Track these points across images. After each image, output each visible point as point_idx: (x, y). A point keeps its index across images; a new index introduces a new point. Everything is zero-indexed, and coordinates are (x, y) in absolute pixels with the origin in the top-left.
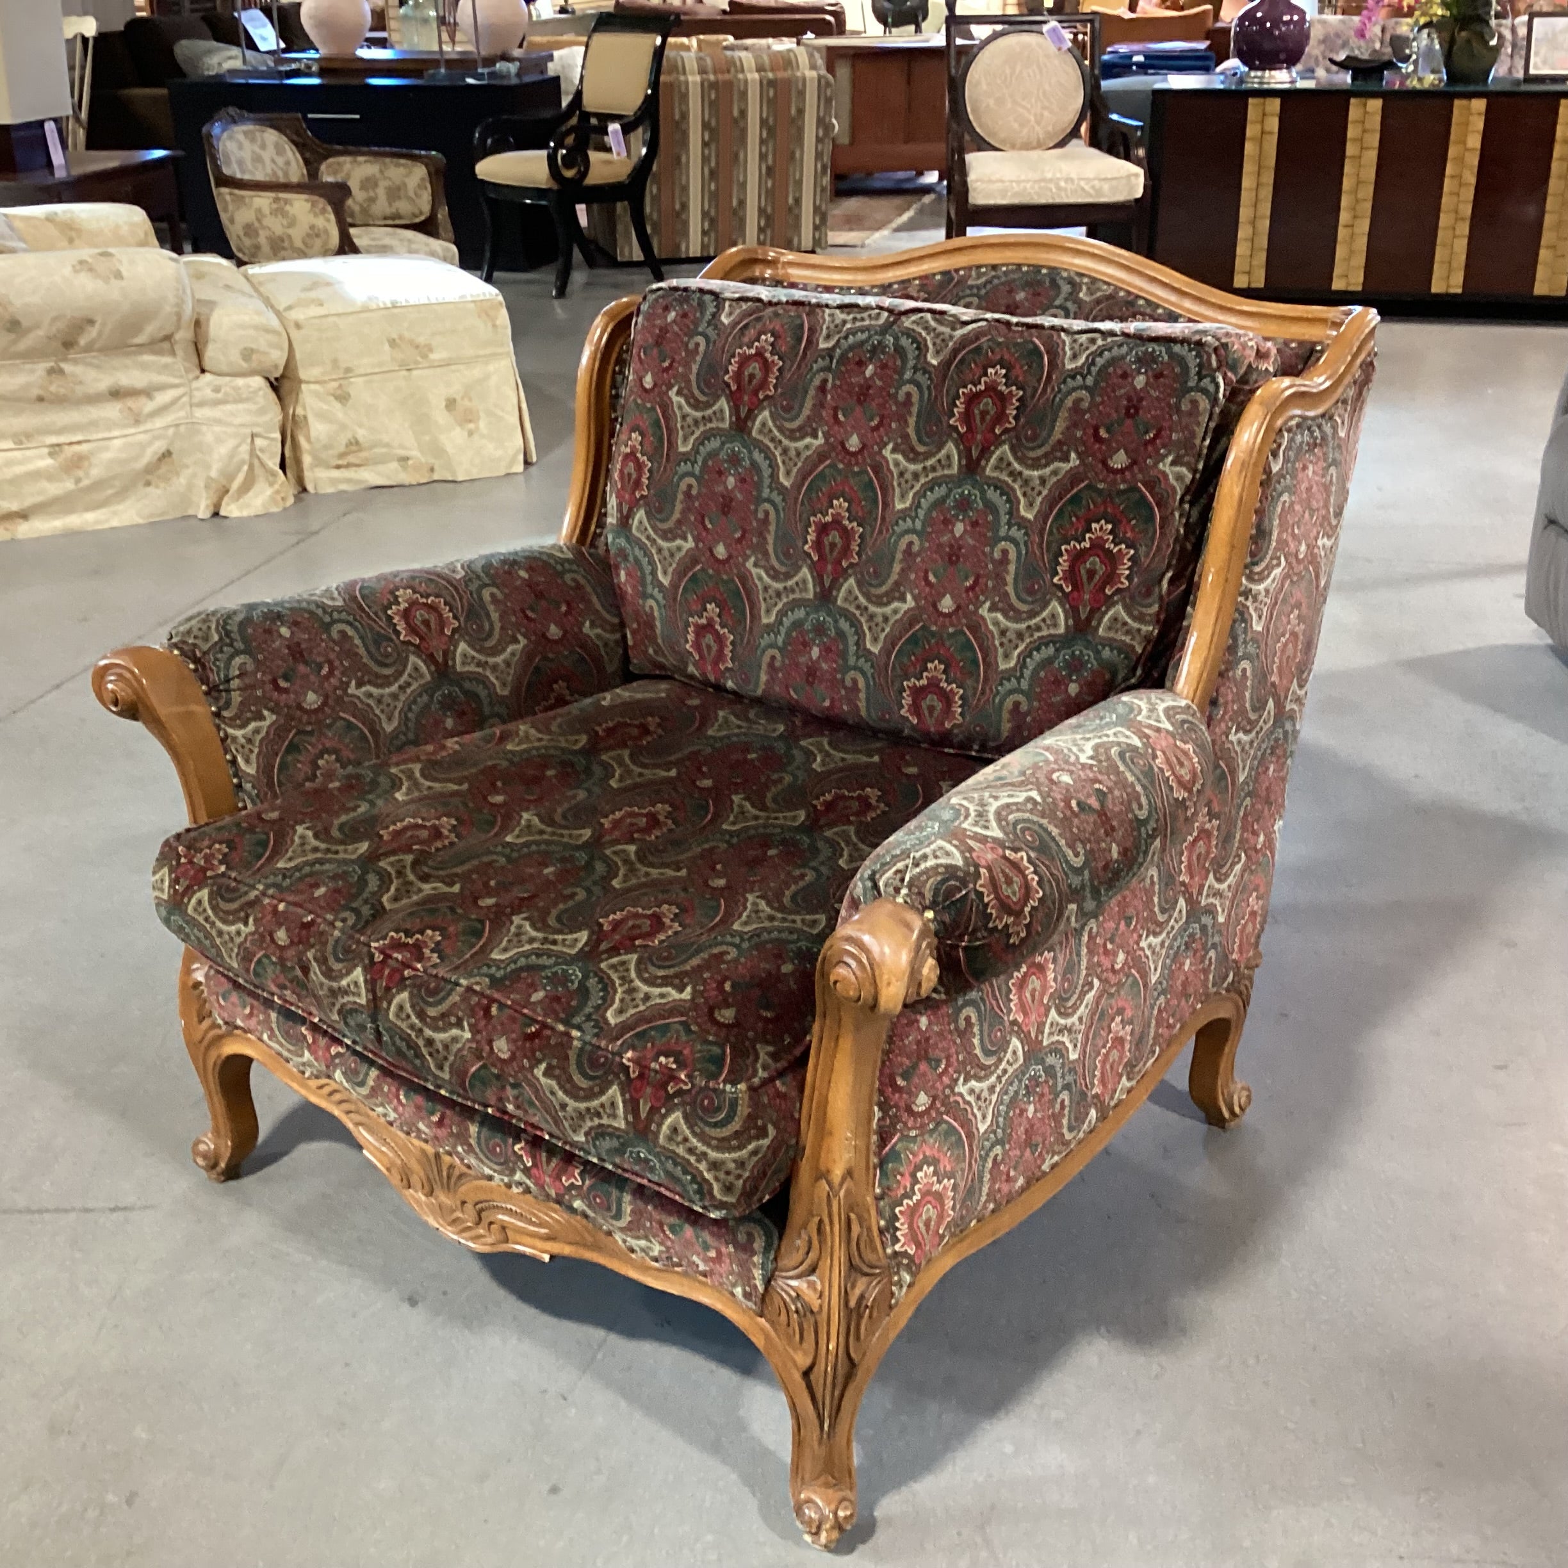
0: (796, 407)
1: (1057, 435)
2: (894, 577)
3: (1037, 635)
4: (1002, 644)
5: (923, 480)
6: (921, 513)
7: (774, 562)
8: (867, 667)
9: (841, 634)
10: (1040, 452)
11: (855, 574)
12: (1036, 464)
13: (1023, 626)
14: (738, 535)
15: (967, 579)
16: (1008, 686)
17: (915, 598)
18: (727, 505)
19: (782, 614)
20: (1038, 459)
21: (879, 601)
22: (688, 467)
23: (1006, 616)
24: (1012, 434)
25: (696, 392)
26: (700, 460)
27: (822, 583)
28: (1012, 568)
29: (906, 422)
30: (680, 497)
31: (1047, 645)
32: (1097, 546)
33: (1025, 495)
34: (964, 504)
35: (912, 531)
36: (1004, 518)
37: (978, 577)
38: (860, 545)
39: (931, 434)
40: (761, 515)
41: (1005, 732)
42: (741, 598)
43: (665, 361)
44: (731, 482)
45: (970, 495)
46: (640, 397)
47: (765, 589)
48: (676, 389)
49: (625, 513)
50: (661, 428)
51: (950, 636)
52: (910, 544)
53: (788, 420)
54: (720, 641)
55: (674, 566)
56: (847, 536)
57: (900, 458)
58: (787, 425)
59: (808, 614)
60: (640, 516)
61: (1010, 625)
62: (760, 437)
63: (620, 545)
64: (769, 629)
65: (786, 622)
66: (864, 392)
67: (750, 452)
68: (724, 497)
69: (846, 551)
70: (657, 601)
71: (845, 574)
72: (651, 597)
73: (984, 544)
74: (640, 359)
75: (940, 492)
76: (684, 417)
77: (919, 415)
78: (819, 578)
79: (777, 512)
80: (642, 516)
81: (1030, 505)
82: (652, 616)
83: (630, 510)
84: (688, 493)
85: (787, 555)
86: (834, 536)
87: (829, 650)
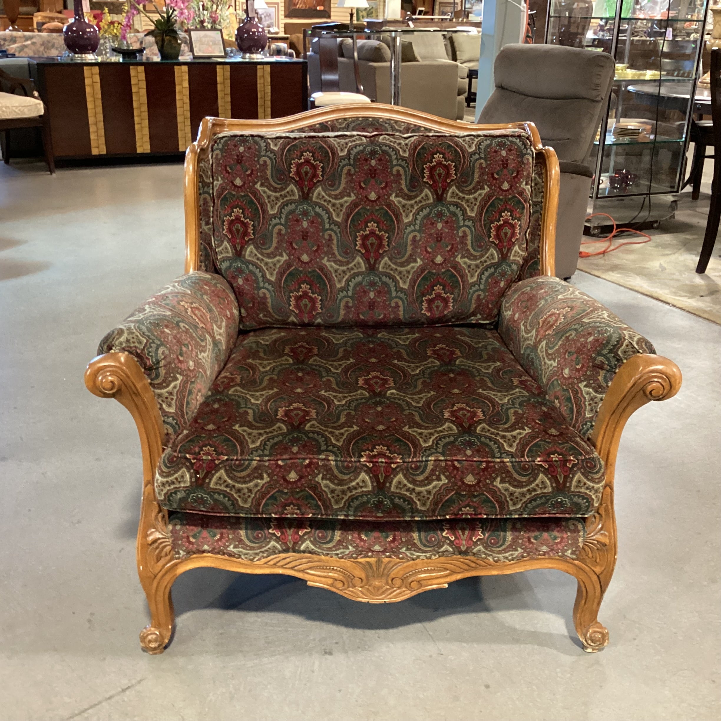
0: (337, 183)
1: (476, 179)
2: (409, 252)
3: (485, 264)
4: (469, 272)
5: (416, 208)
6: (418, 222)
7: (339, 257)
8: (402, 295)
9: (385, 284)
10: (470, 187)
11: (388, 255)
12: (470, 193)
13: (478, 262)
14: (315, 248)
15: (447, 246)
16: (474, 289)
17: (421, 259)
18: (305, 236)
19: (348, 281)
20: (470, 190)
21: (402, 265)
22: (277, 221)
23: (470, 259)
24: (456, 181)
25: (273, 184)
26: (283, 216)
27: (369, 263)
28: (469, 238)
29: (400, 183)
30: (275, 235)
31: (490, 268)
32: (506, 222)
33: (468, 206)
34: (440, 215)
35: (415, 231)
36: (461, 218)
37: (453, 245)
38: (388, 241)
39: (415, 187)
40: (327, 237)
41: (472, 310)
42: (322, 279)
43: (247, 171)
44: (305, 224)
45: (442, 210)
46: (234, 190)
47: (336, 271)
48: (259, 184)
49: (238, 249)
50: (255, 204)
51: (443, 273)
52: (415, 237)
53: (333, 191)
54: (313, 301)
55: (277, 270)
56: (380, 238)
57: (401, 199)
58: (333, 193)
59: (364, 278)
60: (250, 249)
61: (472, 262)
62: (318, 201)
63: (237, 266)
64: (342, 290)
65: (352, 284)
66: (373, 173)
67: (313, 208)
68: (302, 232)
69: (380, 245)
70: (267, 289)
71: (382, 256)
72: (263, 288)
73: (453, 230)
74: (227, 172)
75: (426, 211)
76: (269, 197)
77: (406, 179)
78: (367, 260)
79: (336, 234)
80: (252, 249)
81: (472, 210)
82: (265, 297)
83: (242, 247)
84: (279, 233)
85: (346, 253)
86: (372, 240)
87: (379, 292)
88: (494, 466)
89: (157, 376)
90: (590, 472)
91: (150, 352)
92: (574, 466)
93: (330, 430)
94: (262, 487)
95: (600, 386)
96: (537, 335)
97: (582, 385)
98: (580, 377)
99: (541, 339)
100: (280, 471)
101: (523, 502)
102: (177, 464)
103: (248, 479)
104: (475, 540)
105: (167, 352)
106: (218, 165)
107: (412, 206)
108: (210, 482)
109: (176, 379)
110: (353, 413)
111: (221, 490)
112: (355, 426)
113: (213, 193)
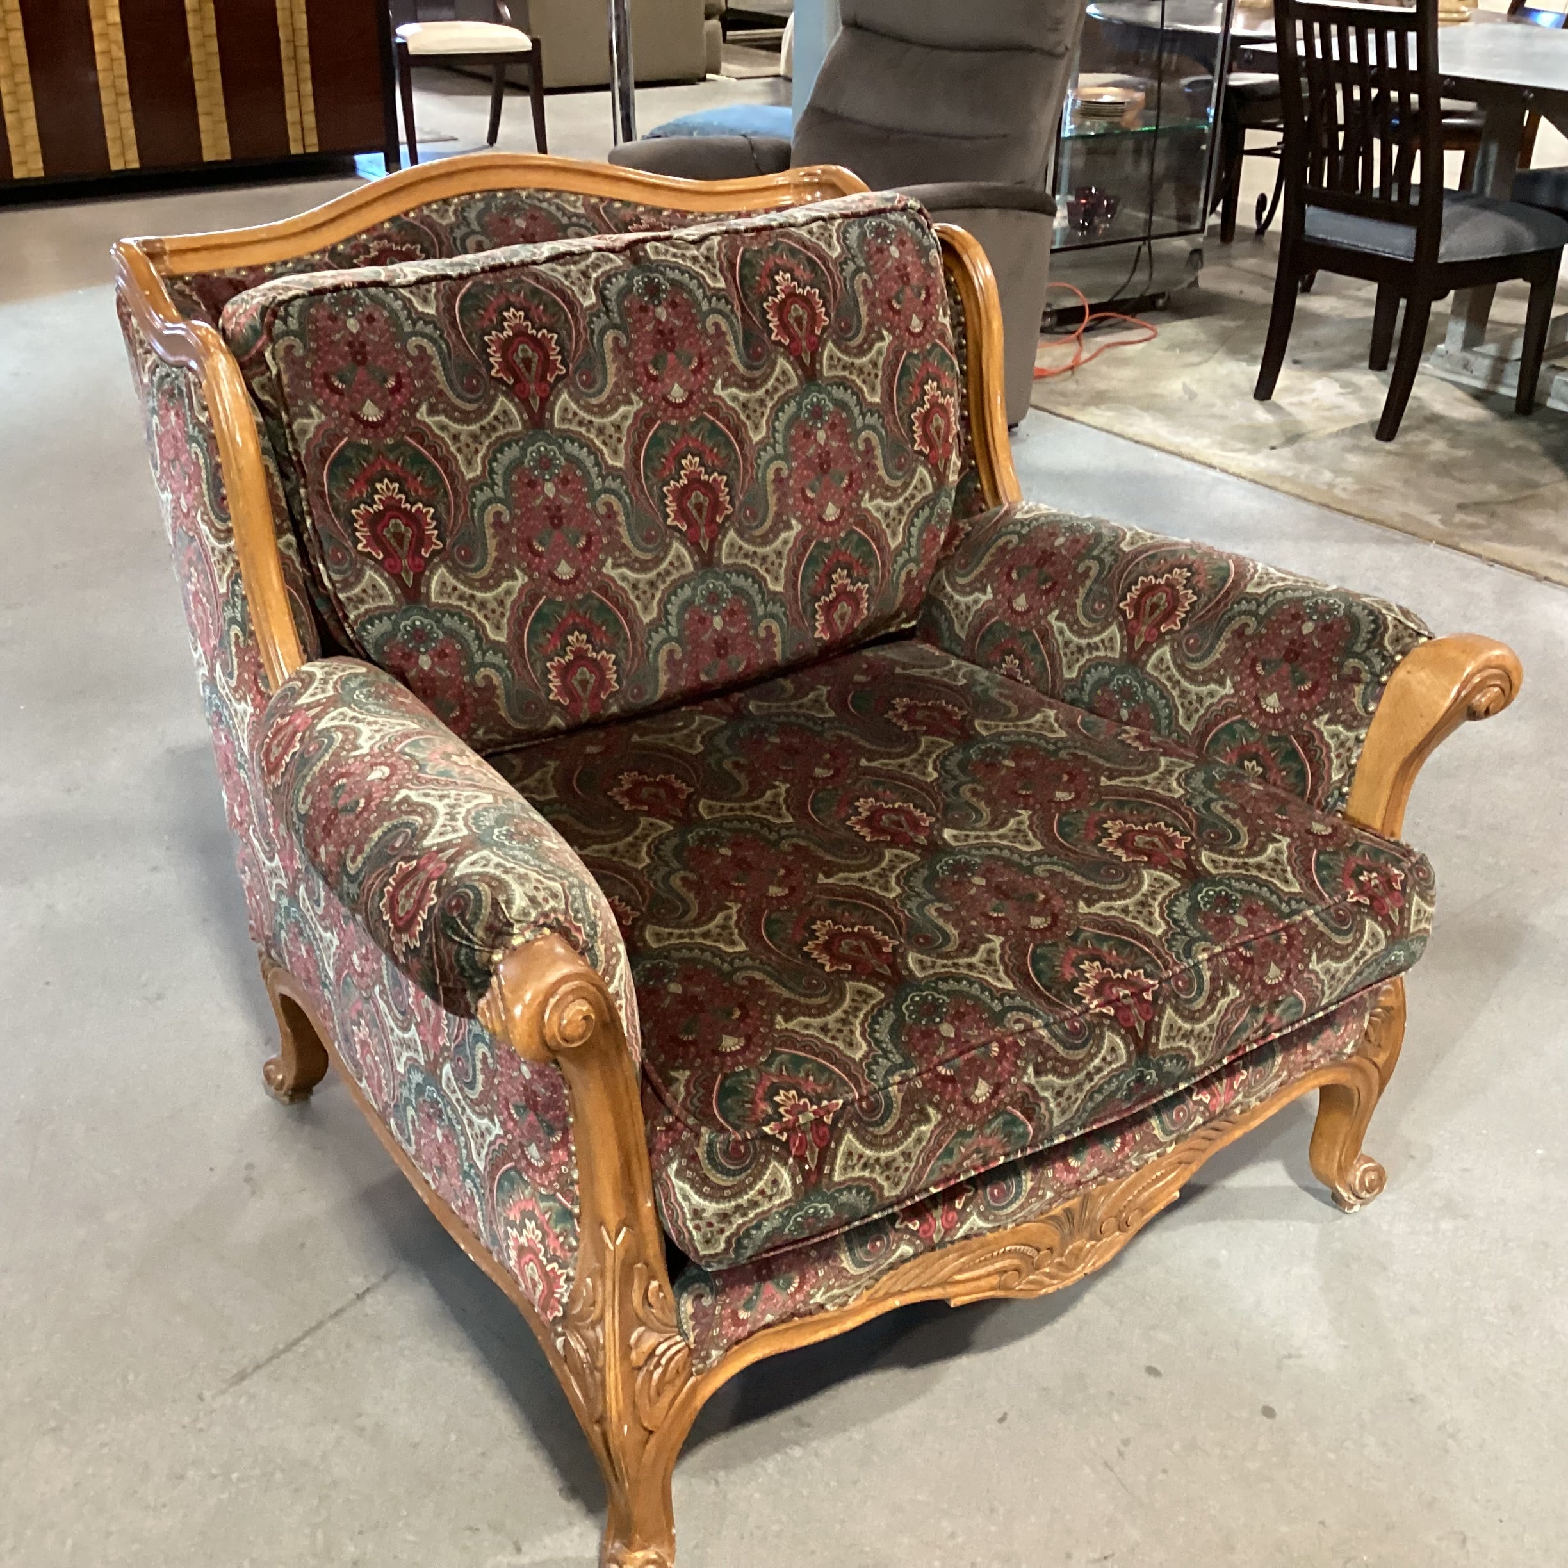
0: (599, 378)
2: (773, 509)
3: (913, 503)
4: (888, 526)
5: (770, 404)
6: (778, 436)
7: (636, 553)
8: (776, 609)
9: (740, 591)
10: (859, 339)
11: (733, 524)
12: (861, 351)
13: (901, 500)
14: (582, 543)
15: (842, 480)
16: (901, 560)
17: (799, 520)
18: (555, 516)
19: (664, 603)
20: (861, 345)
21: (765, 540)
22: (487, 493)
23: (885, 498)
24: (830, 330)
25: (458, 402)
26: (498, 479)
27: (700, 551)
28: (878, 452)
29: (727, 353)
30: (489, 532)
31: (923, 509)
32: (934, 404)
33: (864, 382)
34: (818, 412)
35: (777, 457)
36: (856, 410)
37: (851, 475)
38: (729, 493)
39: (758, 357)
40: (602, 510)
41: (897, 604)
42: (609, 610)
43: (386, 381)
44: (550, 489)
45: (819, 401)
46: (364, 436)
47: (635, 586)
48: (424, 408)
49: (410, 583)
50: (428, 462)
51: (843, 540)
52: (778, 471)
53: (594, 395)
54: (598, 667)
55: (508, 614)
56: (710, 489)
57: (734, 390)
58: (594, 401)
59: (694, 589)
60: (438, 578)
61: (890, 504)
62: (565, 426)
63: (413, 625)
64: (654, 626)
65: (673, 609)
66: (665, 338)
67: (561, 447)
68: (548, 509)
69: (716, 506)
70: (493, 666)
71: (722, 529)
72: (484, 665)
73: (847, 441)
74: (334, 390)
75: (791, 408)
76: (456, 438)
77: (737, 343)
78: (694, 545)
79: (620, 498)
80: (442, 575)
81: (873, 389)
82: (490, 687)
83: (418, 577)
84: (498, 524)
85: (648, 539)
86: (697, 496)
87: (731, 613)
88: (1299, 933)
92: (1404, 884)
93: (961, 961)
94: (929, 1138)
96: (1128, 637)
97: (1320, 723)
98: (1313, 709)
99: (1146, 643)
100: (954, 1090)
101: (1345, 982)
102: (756, 1157)
103: (900, 1133)
104: (1236, 1087)
106: (297, 377)
107: (762, 402)
110: (945, 906)
111: (855, 1180)
112: (991, 936)
113: (298, 453)
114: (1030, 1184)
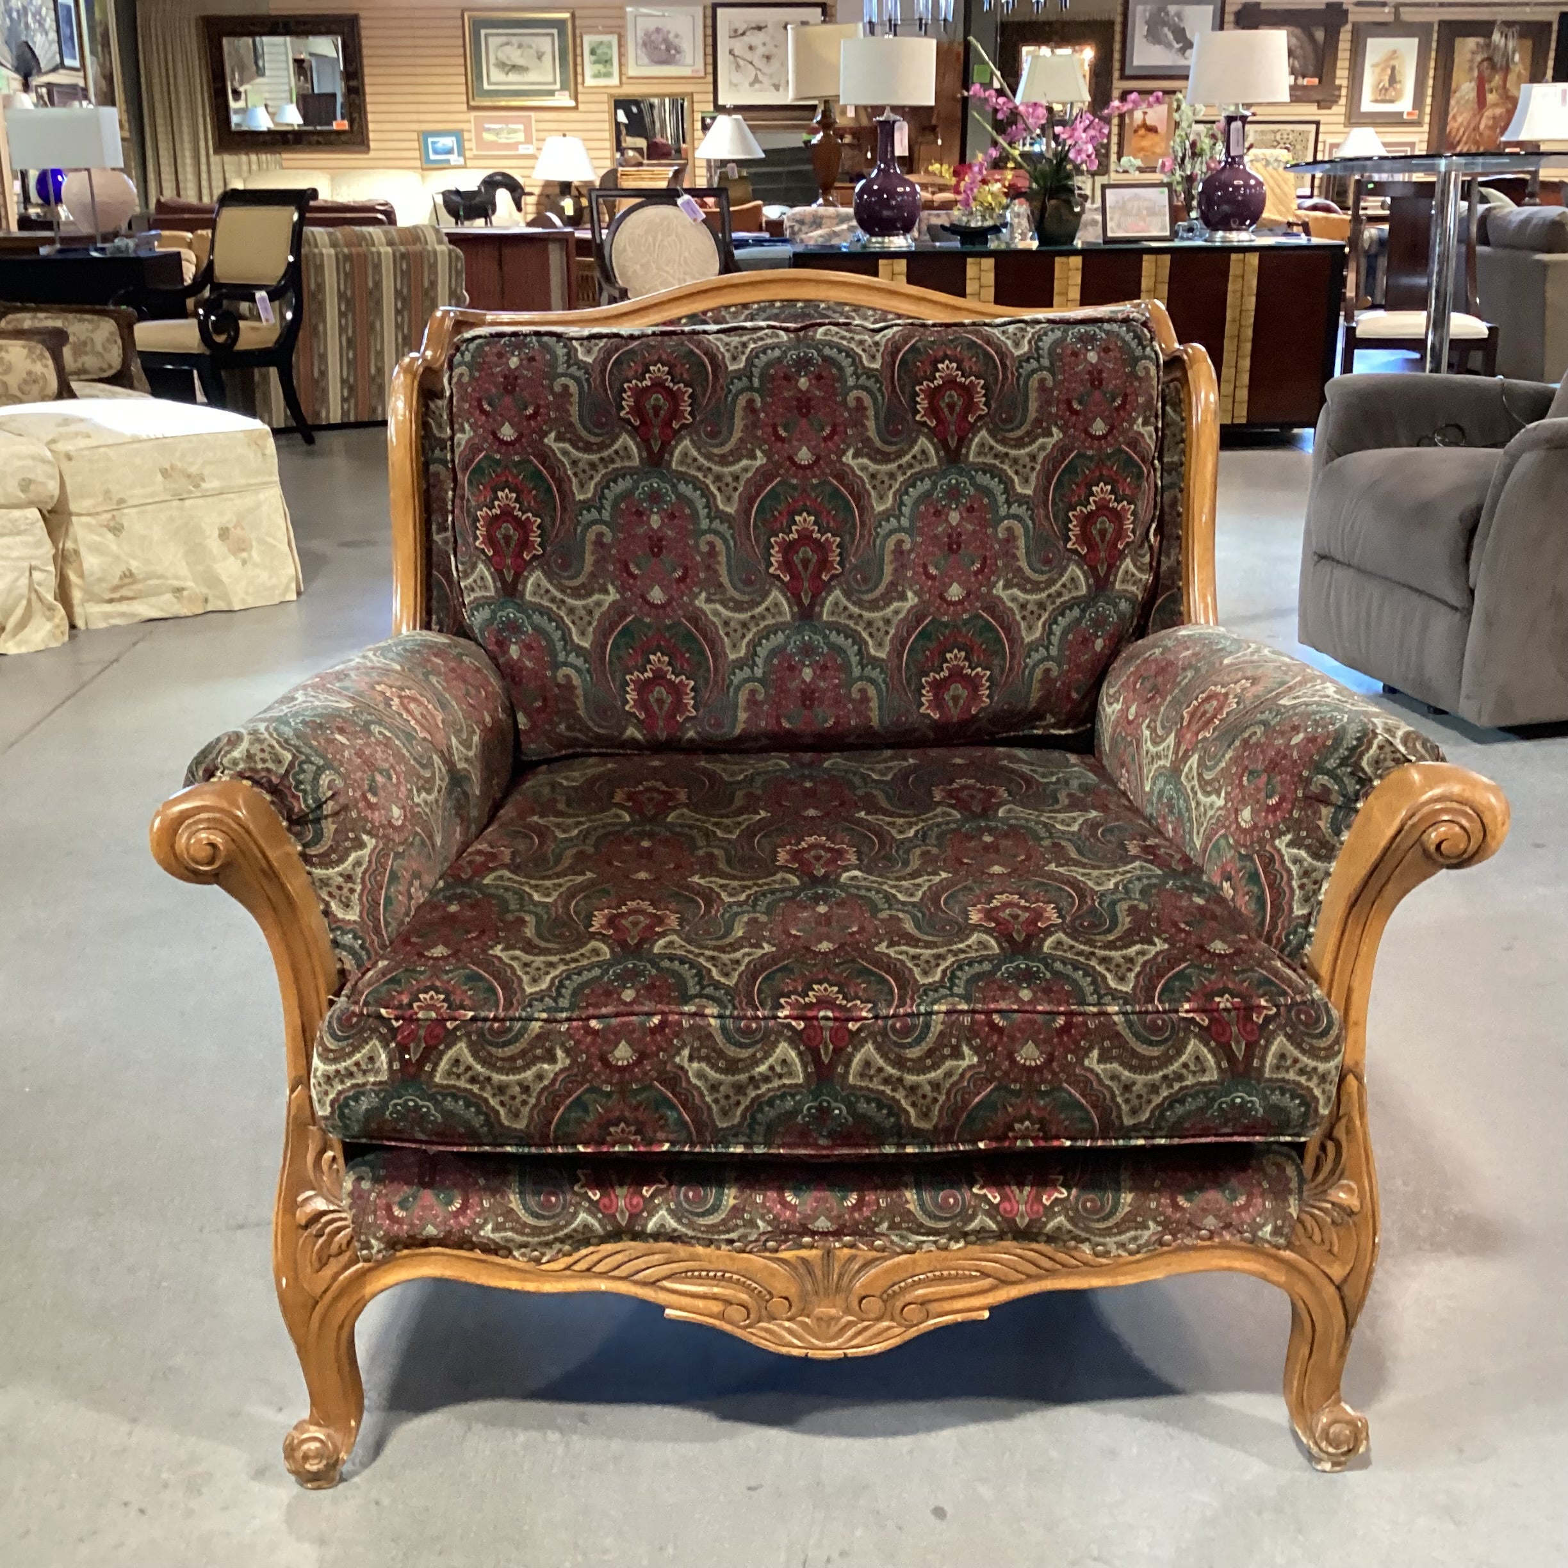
0: (725, 430)
1: (1032, 414)
2: (887, 578)
3: (1058, 601)
4: (1024, 618)
5: (901, 479)
6: (906, 510)
7: (732, 592)
8: (875, 674)
9: (838, 650)
10: (1019, 433)
11: (840, 584)
12: (1019, 443)
13: (1044, 595)
14: (678, 574)
15: (973, 563)
16: (1036, 656)
17: (916, 593)
18: (656, 545)
19: (754, 645)
20: (1021, 438)
21: (874, 606)
22: (594, 514)
23: (1025, 591)
24: (987, 419)
25: (584, 434)
26: (607, 504)
27: (800, 603)
28: (1021, 543)
29: (863, 426)
30: (589, 547)
31: (1071, 609)
32: (1103, 507)
33: (1017, 473)
34: (954, 493)
35: (900, 529)
36: (1002, 499)
37: (985, 559)
38: (840, 554)
39: (897, 433)
40: (704, 548)
41: (1033, 704)
42: (695, 639)
43: (526, 408)
44: (655, 521)
45: (958, 483)
46: (498, 452)
47: (726, 624)
48: (553, 435)
49: (509, 579)
50: (546, 480)
51: (966, 622)
52: (900, 543)
53: (716, 446)
54: (676, 690)
55: (595, 624)
56: (822, 549)
57: (865, 461)
58: (716, 451)
59: (788, 637)
60: (534, 579)
61: (1028, 597)
62: (683, 469)
63: (508, 617)
64: (740, 664)
65: (762, 652)
66: (804, 404)
67: (674, 487)
68: (650, 538)
69: (824, 564)
70: (575, 668)
71: (827, 587)
72: (565, 664)
73: (985, 527)
74: (483, 411)
75: (924, 486)
76: (574, 463)
77: (877, 418)
78: (795, 597)
79: (725, 541)
80: (538, 578)
81: (1026, 481)
82: (569, 687)
83: (517, 575)
84: (599, 542)
85: (748, 582)
86: (806, 551)
87: (824, 668)
88: (1085, 1024)
89: (318, 837)
90: (1308, 1035)
91: (300, 782)
92: (1268, 1020)
93: (708, 953)
94: (554, 1081)
95: (1324, 844)
96: (1178, 744)
97: (1281, 843)
98: (1277, 825)
99: (1186, 751)
100: (593, 1043)
101: (1153, 1105)
102: (362, 1030)
103: (520, 1062)
104: (1048, 1203)
105: (339, 783)
106: (462, 399)
107: (892, 476)
108: (434, 1070)
109: (361, 845)
110: (763, 918)
111: (458, 1089)
112: (765, 945)
113: (453, 461)
114: (732, 1202)
